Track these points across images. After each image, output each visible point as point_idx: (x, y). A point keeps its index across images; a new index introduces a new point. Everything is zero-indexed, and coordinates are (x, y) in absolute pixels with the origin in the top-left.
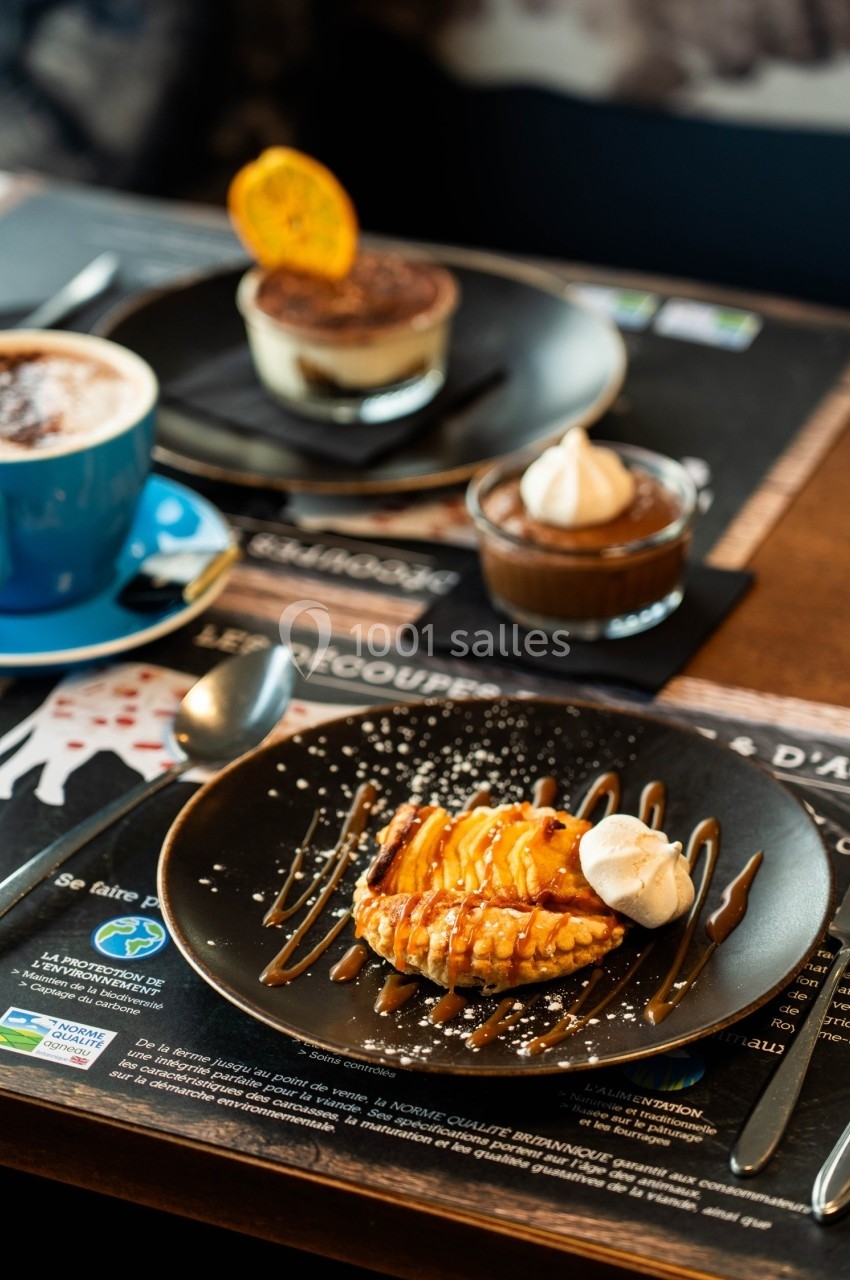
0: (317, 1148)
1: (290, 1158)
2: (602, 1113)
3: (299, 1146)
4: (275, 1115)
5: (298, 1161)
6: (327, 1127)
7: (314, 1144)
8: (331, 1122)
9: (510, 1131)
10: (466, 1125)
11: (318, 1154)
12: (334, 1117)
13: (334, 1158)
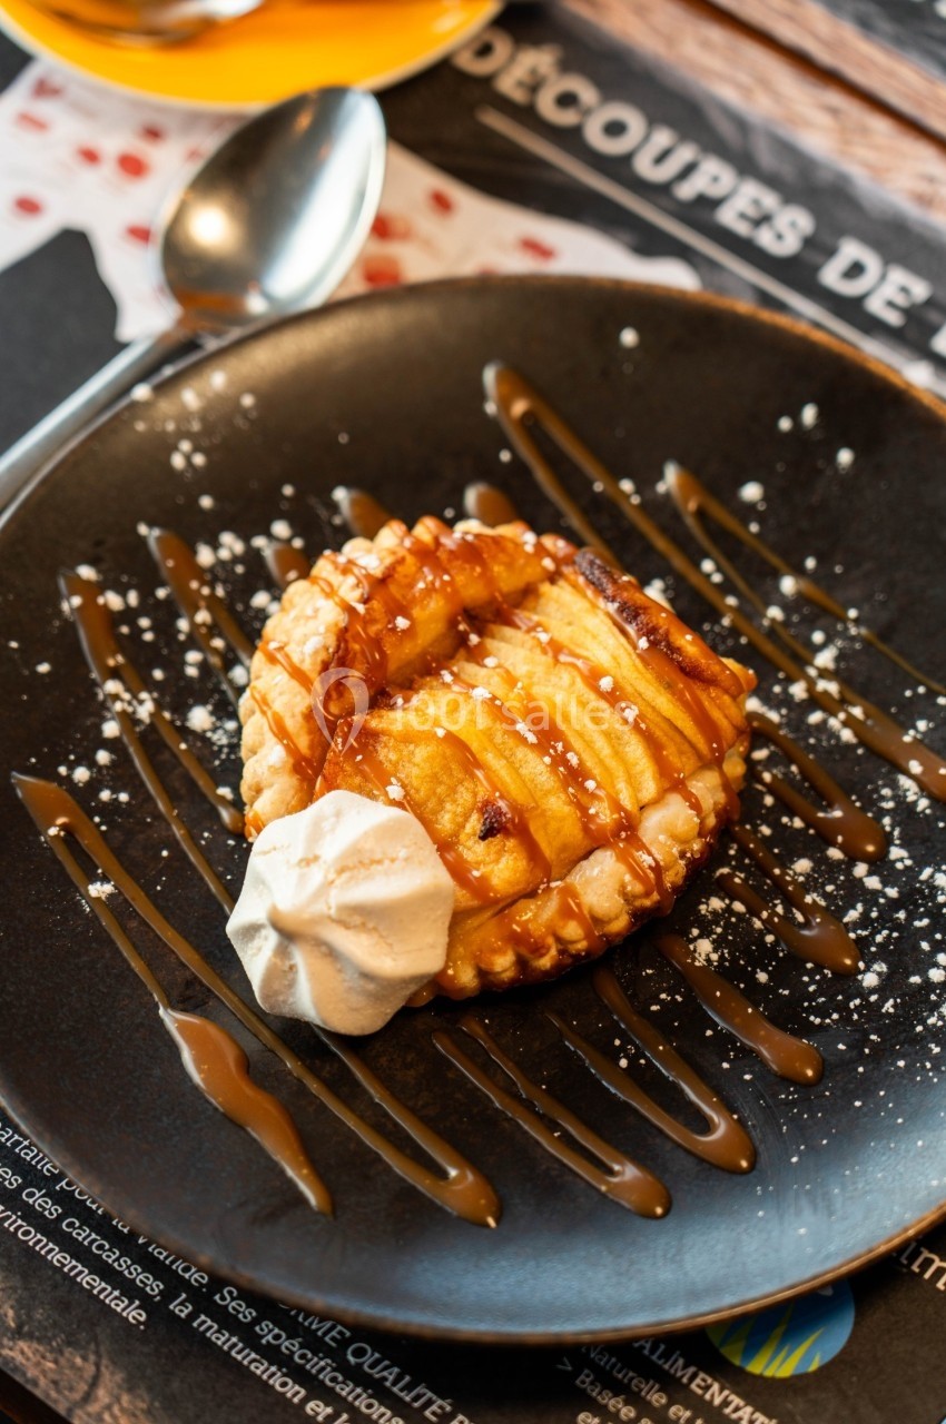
0: (97, 1365)
1: (42, 1382)
2: (626, 1403)
3: (68, 1351)
4: (57, 1257)
5: (53, 1394)
6: (134, 1314)
7: (98, 1354)
8: (147, 1303)
9: (448, 1408)
10: (376, 1373)
11: (94, 1383)
12: (154, 1287)
13: (118, 1399)
